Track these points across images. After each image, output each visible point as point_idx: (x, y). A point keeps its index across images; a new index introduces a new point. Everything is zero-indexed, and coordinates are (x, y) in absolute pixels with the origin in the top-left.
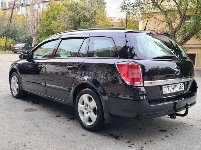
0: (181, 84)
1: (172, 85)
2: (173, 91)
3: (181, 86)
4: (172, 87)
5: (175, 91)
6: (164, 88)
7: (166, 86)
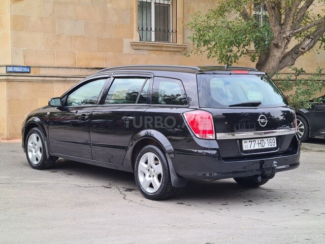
0: (272, 139)
1: (257, 140)
2: (257, 147)
3: (271, 141)
4: (257, 142)
5: (260, 147)
6: (245, 142)
7: (248, 141)
